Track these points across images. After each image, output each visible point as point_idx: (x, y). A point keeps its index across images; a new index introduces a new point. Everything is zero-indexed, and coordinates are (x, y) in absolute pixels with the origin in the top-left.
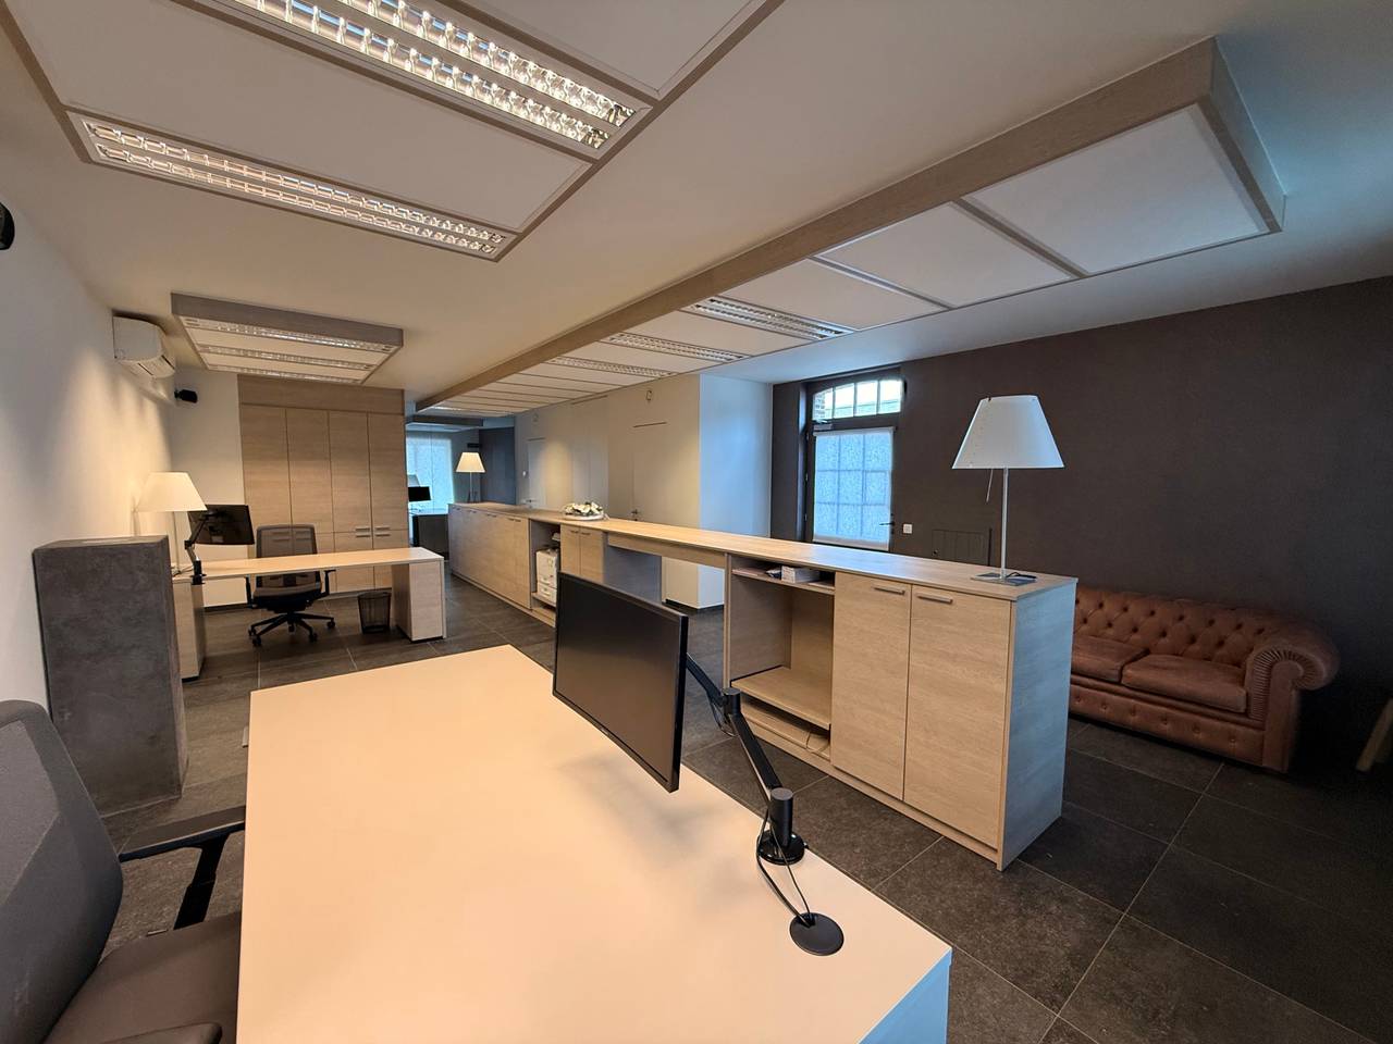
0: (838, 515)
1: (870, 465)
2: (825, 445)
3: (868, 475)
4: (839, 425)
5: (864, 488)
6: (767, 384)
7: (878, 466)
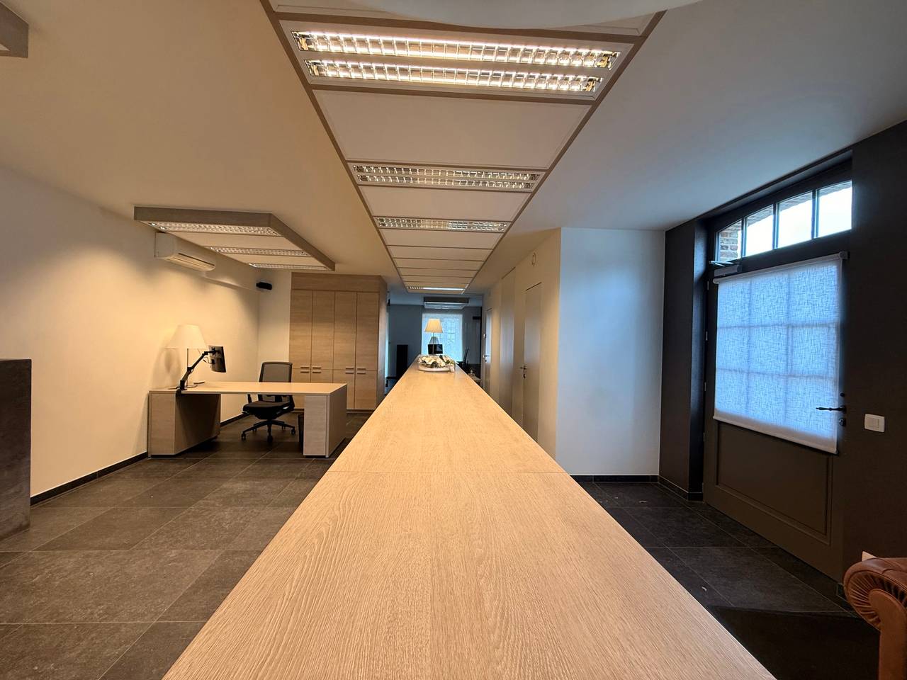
0: (748, 387)
1: (799, 316)
2: (730, 296)
3: (797, 332)
4: (749, 266)
5: (789, 351)
6: (655, 231)
7: (816, 316)
